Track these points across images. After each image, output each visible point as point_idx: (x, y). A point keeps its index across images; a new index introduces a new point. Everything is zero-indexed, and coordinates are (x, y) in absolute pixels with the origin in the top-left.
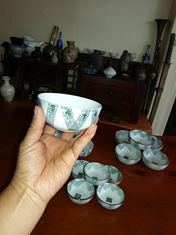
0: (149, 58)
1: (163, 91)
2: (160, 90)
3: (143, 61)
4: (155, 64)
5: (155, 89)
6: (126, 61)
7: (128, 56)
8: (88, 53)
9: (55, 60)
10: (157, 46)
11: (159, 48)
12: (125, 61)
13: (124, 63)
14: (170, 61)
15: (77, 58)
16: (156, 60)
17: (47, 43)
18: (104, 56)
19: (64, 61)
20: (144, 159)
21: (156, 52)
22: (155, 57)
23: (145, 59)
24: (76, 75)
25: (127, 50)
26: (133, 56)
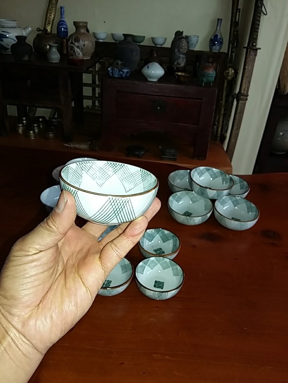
0: (222, 43)
1: (248, 98)
2: (242, 97)
3: (211, 49)
4: (232, 52)
5: (235, 96)
6: (181, 50)
7: (184, 41)
8: (114, 41)
9: (55, 56)
10: (234, 19)
11: (238, 22)
12: (179, 51)
13: (177, 54)
14: (256, 45)
15: (94, 52)
16: (233, 44)
17: (40, 30)
18: (142, 44)
19: (71, 58)
20: (216, 213)
21: (233, 30)
22: (232, 39)
23: (215, 44)
24: (97, 83)
25: (181, 31)
26: (194, 40)
